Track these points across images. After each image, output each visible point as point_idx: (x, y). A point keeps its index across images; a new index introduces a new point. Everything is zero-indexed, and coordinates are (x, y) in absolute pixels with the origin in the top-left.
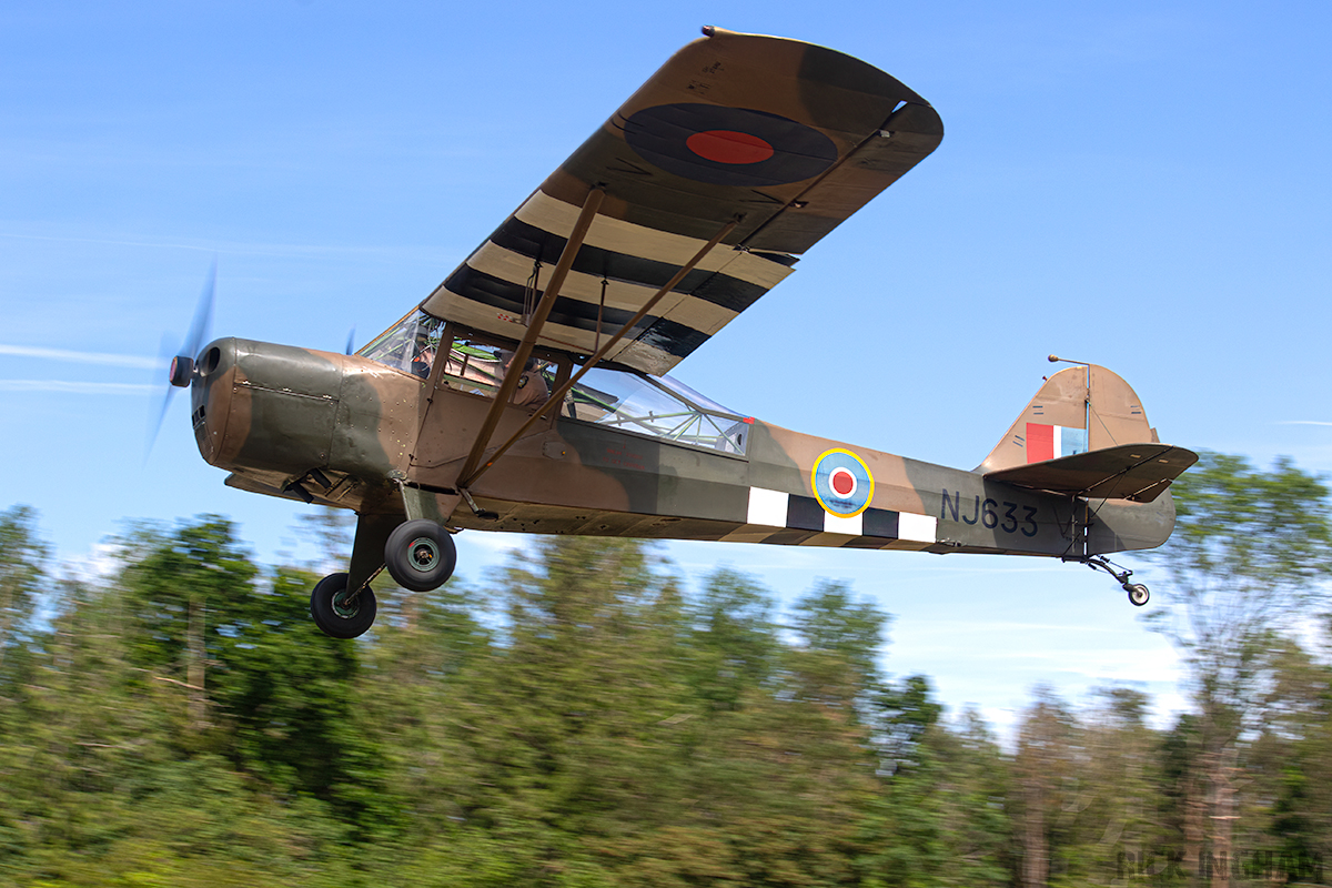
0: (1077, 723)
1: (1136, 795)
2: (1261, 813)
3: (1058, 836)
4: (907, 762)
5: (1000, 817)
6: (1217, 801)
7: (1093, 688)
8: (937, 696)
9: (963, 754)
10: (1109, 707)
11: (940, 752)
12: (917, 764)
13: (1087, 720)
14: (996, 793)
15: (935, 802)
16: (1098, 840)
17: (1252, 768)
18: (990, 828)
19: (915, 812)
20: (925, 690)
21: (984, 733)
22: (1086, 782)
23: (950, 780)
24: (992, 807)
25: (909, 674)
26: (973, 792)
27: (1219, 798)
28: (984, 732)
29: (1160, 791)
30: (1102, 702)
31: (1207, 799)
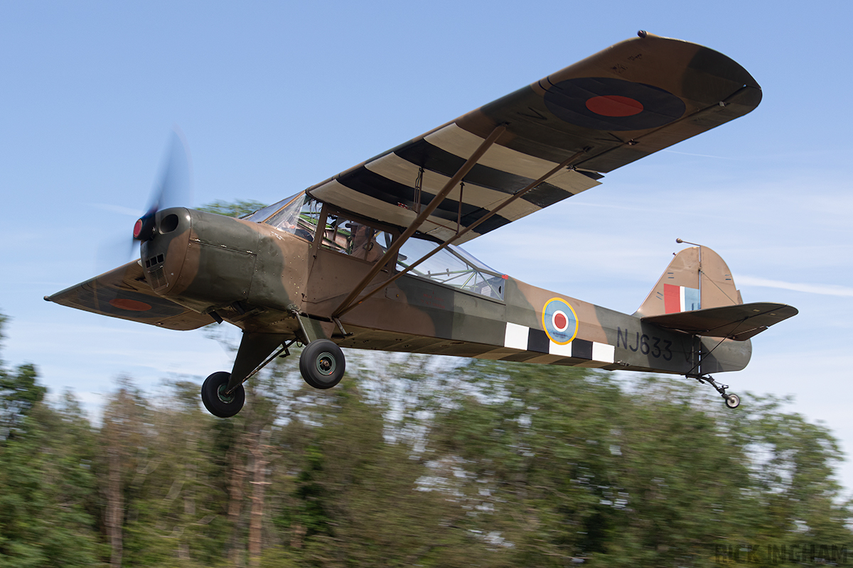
0: (149, 406)
1: (192, 463)
2: (289, 481)
3: (132, 492)
4: (18, 430)
5: (88, 476)
6: (255, 470)
7: (163, 380)
8: (42, 381)
9: (62, 425)
10: (174, 394)
11: (44, 424)
12: (25, 432)
13: (157, 404)
14: (85, 456)
15: (38, 462)
16: (164, 496)
17: (283, 446)
18: (79, 483)
19: (22, 468)
20: (35, 376)
21: (79, 411)
22: (155, 451)
23: (51, 445)
24: (83, 468)
25: (22, 363)
26: (68, 455)
27: (257, 467)
28: (79, 409)
29: (211, 461)
30: (170, 391)
31: (249, 468)
